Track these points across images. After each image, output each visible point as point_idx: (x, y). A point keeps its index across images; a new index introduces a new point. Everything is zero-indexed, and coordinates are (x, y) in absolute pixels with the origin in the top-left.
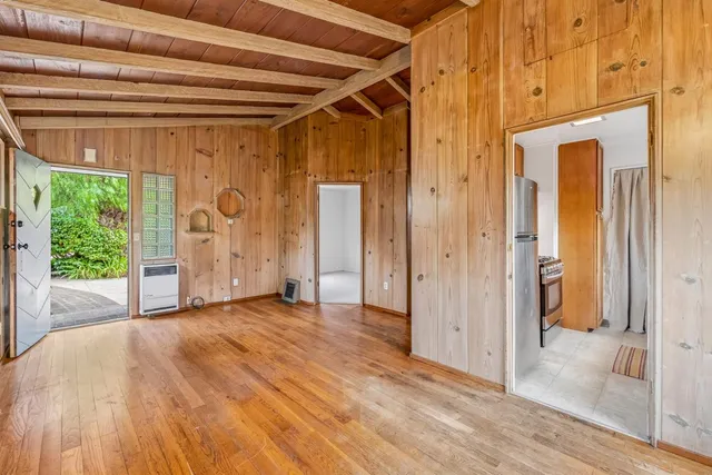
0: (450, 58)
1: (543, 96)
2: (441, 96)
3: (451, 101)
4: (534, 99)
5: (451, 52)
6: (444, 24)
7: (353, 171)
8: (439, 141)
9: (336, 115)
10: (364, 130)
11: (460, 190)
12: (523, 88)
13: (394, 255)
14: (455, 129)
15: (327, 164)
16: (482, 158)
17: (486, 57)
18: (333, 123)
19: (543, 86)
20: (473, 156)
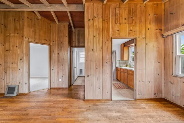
0: (98, 14)
1: (119, 32)
2: (95, 24)
3: (98, 26)
4: (117, 32)
5: (98, 13)
6: (96, 4)
7: (46, 40)
8: (94, 36)
9: (39, 17)
10: (51, 26)
11: (101, 50)
12: (115, 29)
13: (63, 70)
14: (99, 34)
15: (35, 35)
16: (106, 43)
17: (107, 18)
18: (37, 19)
19: (119, 30)
20: (104, 42)
